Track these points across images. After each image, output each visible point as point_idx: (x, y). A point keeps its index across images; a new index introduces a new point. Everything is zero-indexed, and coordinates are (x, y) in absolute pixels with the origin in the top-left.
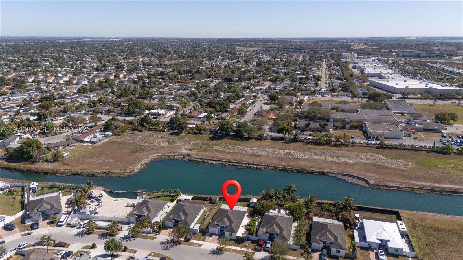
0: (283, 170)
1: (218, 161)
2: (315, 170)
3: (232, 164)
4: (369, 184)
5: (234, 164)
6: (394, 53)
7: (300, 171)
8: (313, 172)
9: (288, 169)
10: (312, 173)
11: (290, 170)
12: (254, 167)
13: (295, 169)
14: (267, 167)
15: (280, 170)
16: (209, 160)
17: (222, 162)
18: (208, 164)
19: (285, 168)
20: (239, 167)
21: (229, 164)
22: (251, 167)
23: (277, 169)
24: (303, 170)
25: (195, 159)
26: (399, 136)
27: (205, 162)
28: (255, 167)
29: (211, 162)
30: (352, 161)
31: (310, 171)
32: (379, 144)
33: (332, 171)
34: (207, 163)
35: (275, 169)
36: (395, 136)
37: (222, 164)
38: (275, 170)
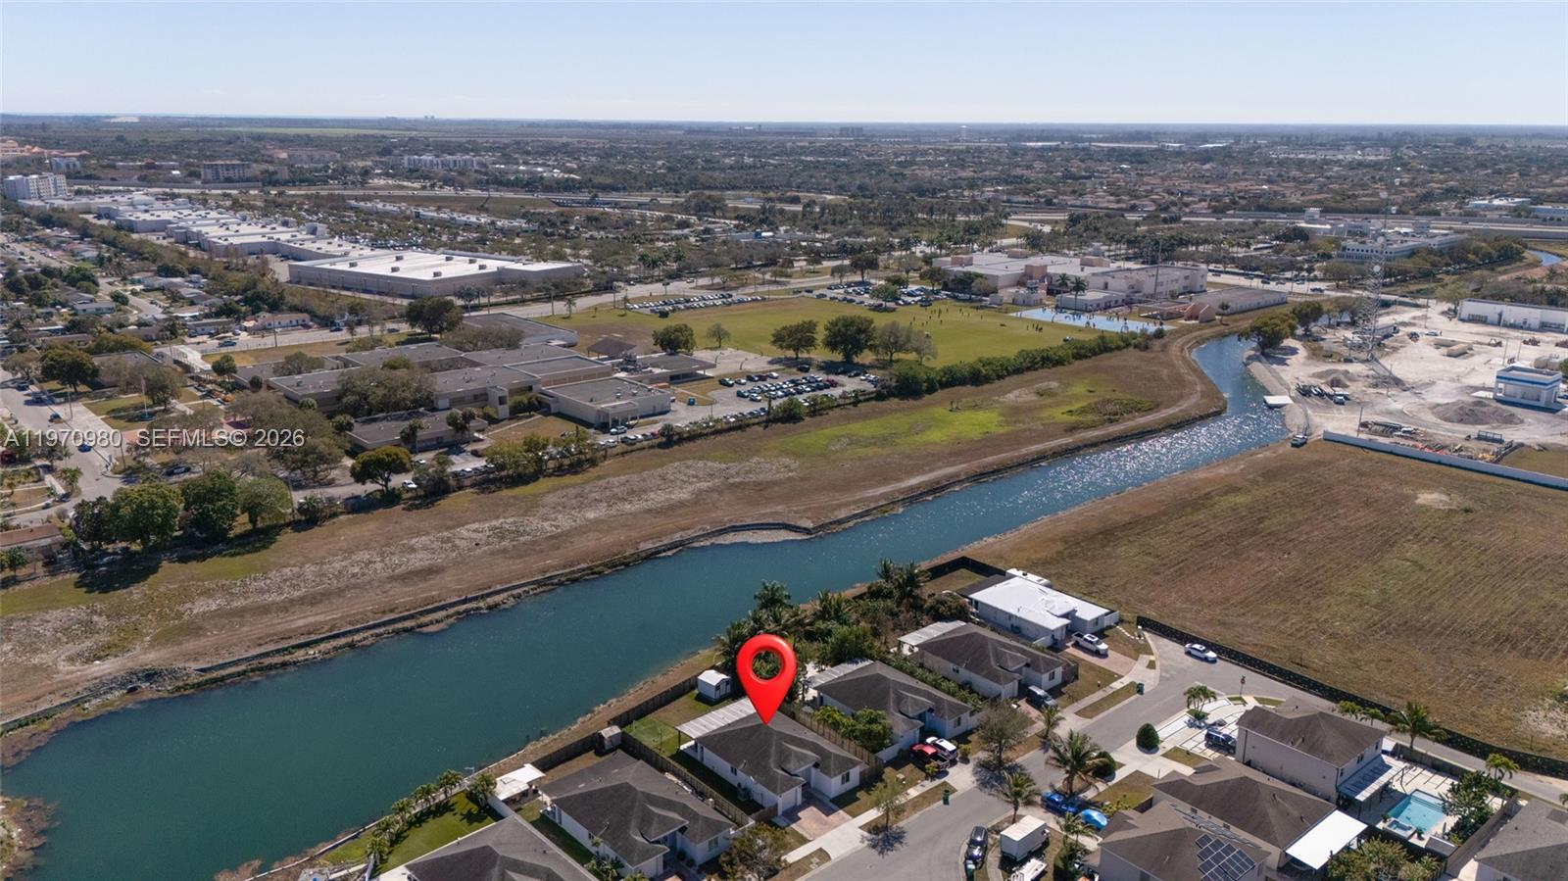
0: (574, 581)
1: (322, 640)
2: (651, 546)
3: (390, 628)
4: (807, 531)
5: (399, 626)
6: (174, 172)
7: (620, 565)
8: (652, 554)
9: (584, 570)
10: (651, 556)
11: (593, 574)
12: (478, 608)
13: (605, 565)
14: (519, 591)
15: (561, 584)
16: (278, 651)
17: (348, 639)
18: (292, 669)
19: (574, 572)
20: (425, 630)
21: (377, 635)
22: (467, 611)
23: (553, 584)
24: (625, 558)
25: (208, 676)
26: (663, 406)
27: (270, 667)
28: (482, 604)
29: (300, 655)
30: (682, 494)
31: (644, 555)
32: (662, 434)
33: (691, 533)
34: (284, 665)
35: (544, 588)
36: (654, 407)
37: (351, 646)
38: (550, 591)
